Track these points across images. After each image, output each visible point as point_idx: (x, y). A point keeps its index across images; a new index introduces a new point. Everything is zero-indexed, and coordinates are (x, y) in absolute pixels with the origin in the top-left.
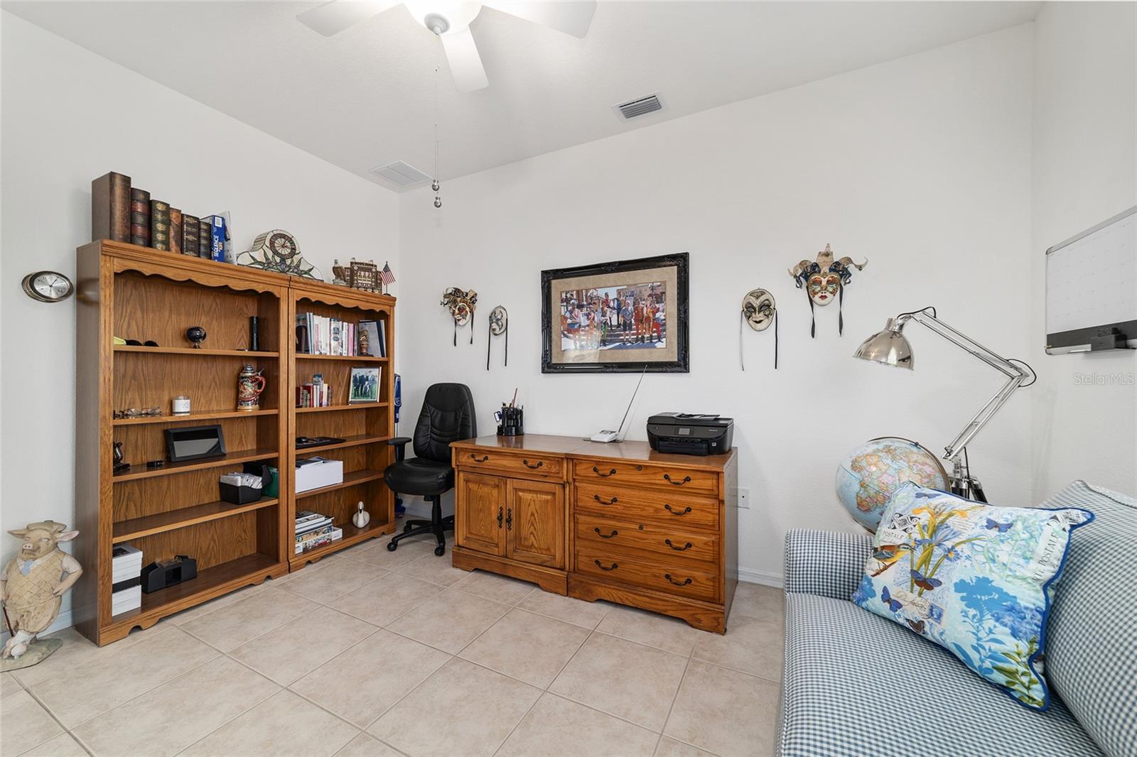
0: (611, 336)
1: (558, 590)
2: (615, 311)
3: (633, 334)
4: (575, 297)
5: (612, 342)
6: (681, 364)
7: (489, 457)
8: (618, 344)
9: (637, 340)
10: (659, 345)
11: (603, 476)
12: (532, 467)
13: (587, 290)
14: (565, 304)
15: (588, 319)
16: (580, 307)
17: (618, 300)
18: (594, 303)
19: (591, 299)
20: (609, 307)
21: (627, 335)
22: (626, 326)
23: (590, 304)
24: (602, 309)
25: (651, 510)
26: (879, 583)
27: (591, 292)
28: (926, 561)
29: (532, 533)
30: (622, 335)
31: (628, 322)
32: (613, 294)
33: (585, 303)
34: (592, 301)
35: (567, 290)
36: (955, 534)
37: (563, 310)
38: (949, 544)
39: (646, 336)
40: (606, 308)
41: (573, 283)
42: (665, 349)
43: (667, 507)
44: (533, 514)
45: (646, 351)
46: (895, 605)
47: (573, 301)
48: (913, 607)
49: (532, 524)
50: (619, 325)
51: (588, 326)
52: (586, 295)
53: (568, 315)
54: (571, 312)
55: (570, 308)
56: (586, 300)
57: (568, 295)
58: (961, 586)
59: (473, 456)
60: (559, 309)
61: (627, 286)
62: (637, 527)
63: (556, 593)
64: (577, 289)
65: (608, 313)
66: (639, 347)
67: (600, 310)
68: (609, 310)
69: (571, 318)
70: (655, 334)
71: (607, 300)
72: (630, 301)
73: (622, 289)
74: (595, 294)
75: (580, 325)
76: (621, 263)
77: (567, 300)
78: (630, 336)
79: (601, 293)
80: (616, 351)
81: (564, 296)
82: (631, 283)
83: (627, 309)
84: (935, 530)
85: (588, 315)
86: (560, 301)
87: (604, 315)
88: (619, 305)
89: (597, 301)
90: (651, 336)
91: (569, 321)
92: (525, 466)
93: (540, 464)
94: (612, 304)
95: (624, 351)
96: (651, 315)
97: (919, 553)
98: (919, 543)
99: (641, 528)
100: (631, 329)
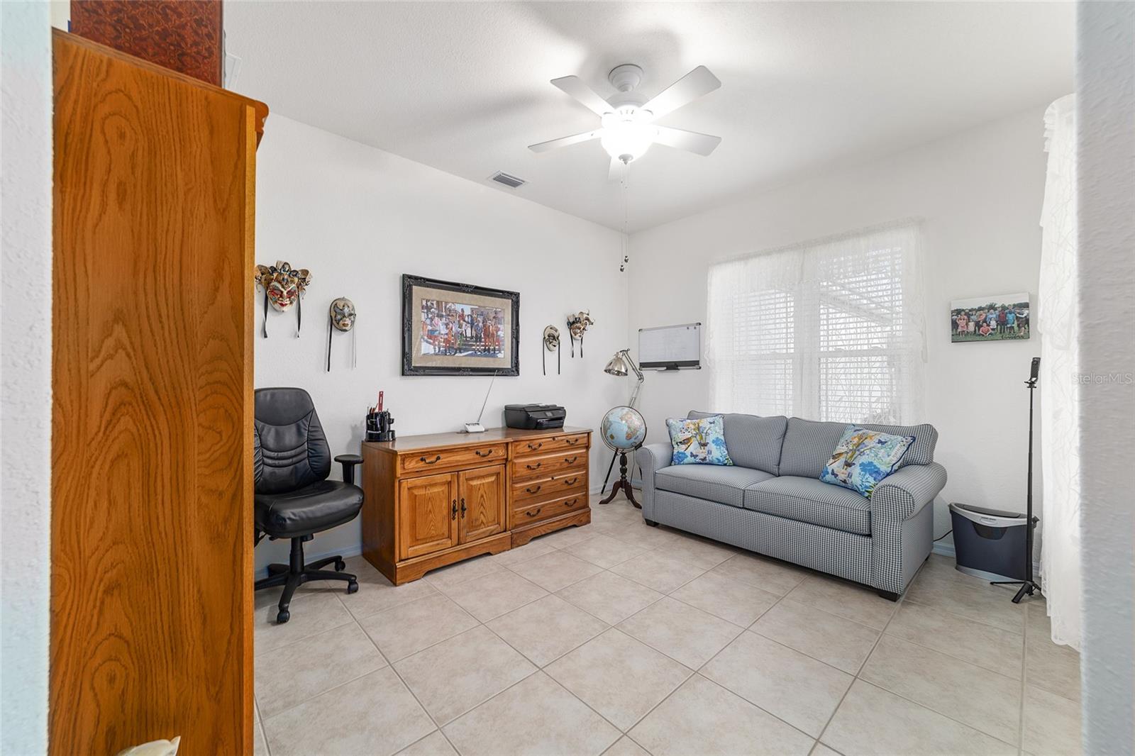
0: (465, 345)
1: (505, 548)
2: (469, 325)
3: (482, 346)
4: (435, 306)
5: (466, 350)
6: (514, 370)
7: (441, 456)
8: (470, 352)
9: (485, 350)
10: (499, 355)
11: (535, 449)
12: (484, 456)
13: (446, 303)
14: (425, 311)
15: (447, 328)
16: (440, 316)
17: (471, 317)
18: (452, 315)
19: (450, 311)
20: (464, 321)
21: (478, 346)
22: (478, 339)
23: (449, 315)
24: (459, 321)
25: (558, 465)
26: (688, 453)
27: (450, 305)
28: (702, 438)
29: (482, 513)
30: (474, 345)
31: (479, 335)
32: (467, 311)
33: (444, 314)
34: (450, 313)
35: (428, 298)
36: (705, 428)
37: (423, 316)
38: (705, 431)
39: (492, 348)
40: (462, 321)
41: (435, 294)
42: (504, 358)
43: (566, 460)
44: (482, 496)
45: (491, 359)
46: (695, 456)
47: (433, 309)
48: (702, 454)
49: (482, 505)
50: (472, 337)
51: (447, 334)
52: (445, 307)
53: (428, 322)
54: (432, 319)
55: (430, 316)
56: (445, 311)
57: (429, 304)
58: (713, 442)
59: (422, 460)
60: (419, 316)
61: (479, 306)
62: (550, 479)
63: (504, 551)
64: (438, 299)
65: (464, 325)
66: (485, 356)
67: (457, 322)
68: (464, 323)
69: (431, 325)
70: (497, 347)
71: (463, 315)
72: (480, 319)
73: (475, 309)
74: (453, 307)
75: (439, 333)
76: (477, 288)
77: (428, 308)
78: (480, 347)
79: (458, 308)
80: (469, 357)
81: (424, 303)
82: (482, 305)
83: (478, 325)
84: (699, 430)
85: (447, 325)
86: (421, 308)
87: (460, 327)
88: (472, 320)
89: (454, 314)
90: (495, 348)
91: (430, 328)
92: (478, 456)
93: (490, 452)
94: (466, 319)
95: (476, 358)
96: (495, 332)
97: (698, 437)
98: (697, 434)
99: (553, 479)
100: (480, 341)
